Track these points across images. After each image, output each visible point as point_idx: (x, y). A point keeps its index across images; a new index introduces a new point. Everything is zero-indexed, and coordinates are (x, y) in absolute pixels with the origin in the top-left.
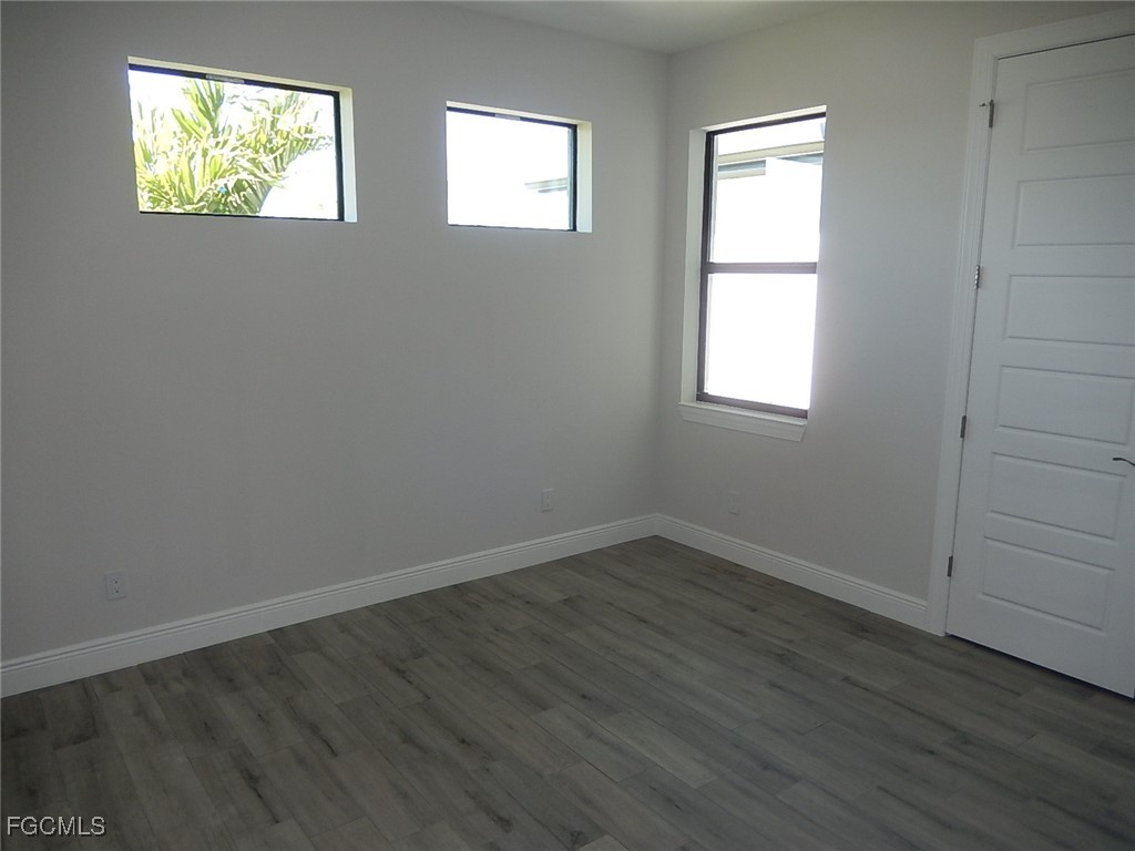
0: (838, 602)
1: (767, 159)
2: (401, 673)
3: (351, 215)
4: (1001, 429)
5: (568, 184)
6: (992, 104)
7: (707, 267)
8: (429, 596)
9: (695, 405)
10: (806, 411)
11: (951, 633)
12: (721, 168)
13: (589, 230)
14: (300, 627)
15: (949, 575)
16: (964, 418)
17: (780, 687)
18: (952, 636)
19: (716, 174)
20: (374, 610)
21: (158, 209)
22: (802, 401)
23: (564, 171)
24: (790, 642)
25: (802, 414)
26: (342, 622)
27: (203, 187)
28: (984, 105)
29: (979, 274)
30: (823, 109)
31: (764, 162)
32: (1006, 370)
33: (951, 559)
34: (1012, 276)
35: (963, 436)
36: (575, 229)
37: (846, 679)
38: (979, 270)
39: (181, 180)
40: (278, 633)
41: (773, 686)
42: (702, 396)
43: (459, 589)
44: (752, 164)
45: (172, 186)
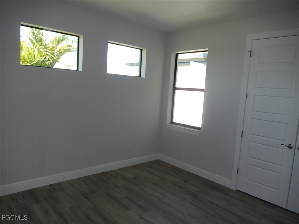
0: (207, 180)
1: (191, 61)
2: (87, 198)
3: (80, 69)
4: (252, 135)
5: (139, 64)
6: (251, 51)
7: (175, 88)
8: (96, 175)
9: (170, 125)
10: (200, 128)
11: (237, 189)
12: (179, 63)
13: (144, 77)
14: (58, 184)
15: (237, 173)
16: (242, 132)
17: (193, 204)
18: (238, 190)
19: (178, 64)
20: (80, 179)
21: (24, 64)
22: (199, 125)
23: (138, 61)
24: (195, 191)
25: (199, 129)
26: (70, 183)
27: (37, 59)
28: (249, 51)
29: (247, 94)
30: (207, 49)
31: (190, 62)
32: (254, 120)
33: (238, 169)
34: (256, 95)
35: (242, 136)
36: (140, 76)
37: (211, 202)
38: (247, 93)
39: (31, 57)
40: (52, 186)
41: (191, 204)
42: (172, 122)
43: (104, 174)
44: (187, 62)
45: (29, 58)
